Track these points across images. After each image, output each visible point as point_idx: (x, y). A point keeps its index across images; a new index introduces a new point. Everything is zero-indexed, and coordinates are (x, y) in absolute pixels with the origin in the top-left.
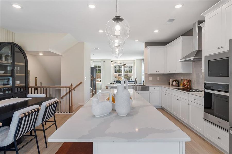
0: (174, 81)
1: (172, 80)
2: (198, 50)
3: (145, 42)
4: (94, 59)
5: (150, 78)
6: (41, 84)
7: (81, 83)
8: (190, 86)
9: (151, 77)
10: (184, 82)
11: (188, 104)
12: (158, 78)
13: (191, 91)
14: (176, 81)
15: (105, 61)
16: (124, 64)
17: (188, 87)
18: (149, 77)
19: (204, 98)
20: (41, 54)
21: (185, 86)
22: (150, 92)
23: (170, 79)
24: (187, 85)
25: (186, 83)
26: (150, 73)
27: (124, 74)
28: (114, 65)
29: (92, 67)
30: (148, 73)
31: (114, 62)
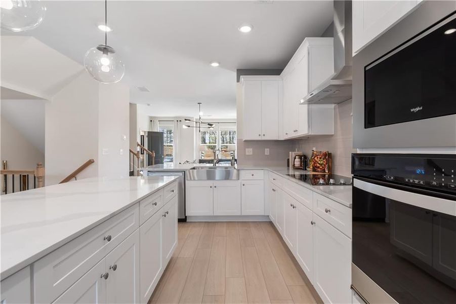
0: (297, 157)
1: (294, 156)
2: (345, 66)
3: (237, 70)
4: (159, 117)
5: (249, 151)
7: (90, 162)
8: (330, 169)
9: (252, 149)
10: (316, 158)
11: (312, 223)
12: (267, 151)
13: (332, 181)
14: (300, 157)
15: (180, 121)
16: (208, 124)
17: (324, 170)
18: (247, 149)
19: (351, 210)
21: (319, 167)
22: (243, 182)
23: (290, 153)
24: (321, 165)
25: (320, 161)
27: (220, 146)
28: (189, 126)
29: (156, 131)
30: (244, 140)
31: (189, 120)
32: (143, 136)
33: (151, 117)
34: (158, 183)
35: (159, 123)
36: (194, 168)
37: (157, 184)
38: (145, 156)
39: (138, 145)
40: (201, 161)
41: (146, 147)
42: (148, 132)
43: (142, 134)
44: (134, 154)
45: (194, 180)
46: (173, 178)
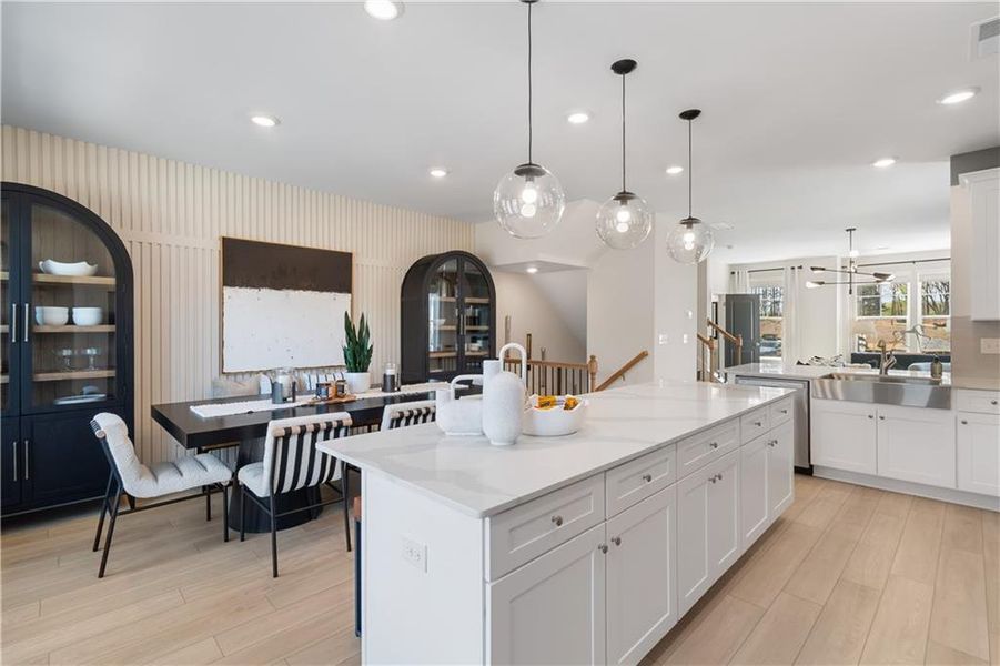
3: (953, 158)
4: (751, 264)
5: (993, 346)
6: (543, 353)
7: (643, 355)
15: (801, 267)
16: (876, 275)
18: (983, 340)
20: (532, 270)
22: (964, 417)
27: (920, 322)
28: (822, 283)
29: (744, 293)
30: (973, 319)
31: (823, 269)
32: (716, 303)
33: (731, 266)
34: (747, 397)
35: (750, 277)
36: (831, 377)
37: (744, 399)
38: (720, 344)
39: (710, 323)
40: (856, 359)
41: (722, 325)
42: (727, 296)
43: (715, 299)
44: (704, 341)
45: (835, 398)
46: (781, 392)
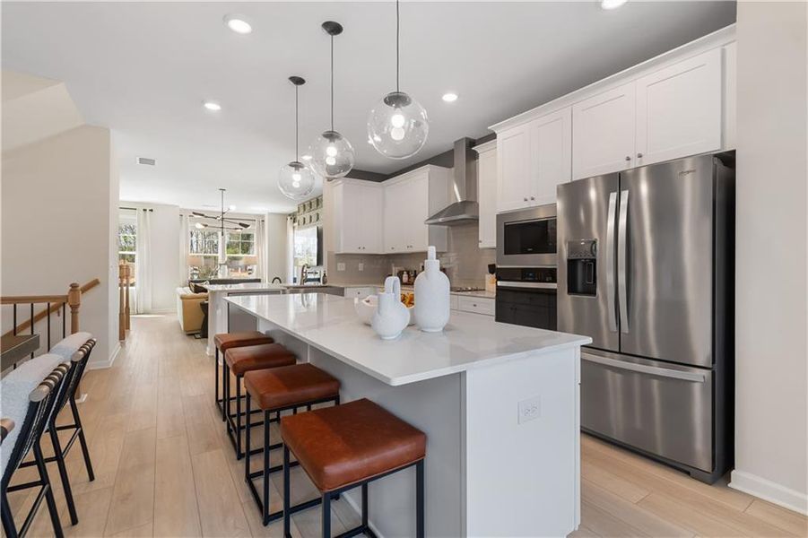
2: (466, 201)
5: (341, 267)
7: (95, 283)
9: (344, 264)
12: (361, 266)
15: (152, 210)
16: (240, 224)
18: (339, 263)
23: (394, 268)
26: (342, 252)
30: (337, 253)
